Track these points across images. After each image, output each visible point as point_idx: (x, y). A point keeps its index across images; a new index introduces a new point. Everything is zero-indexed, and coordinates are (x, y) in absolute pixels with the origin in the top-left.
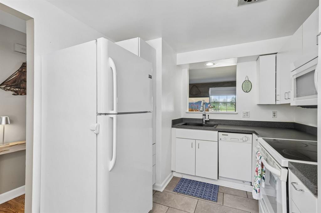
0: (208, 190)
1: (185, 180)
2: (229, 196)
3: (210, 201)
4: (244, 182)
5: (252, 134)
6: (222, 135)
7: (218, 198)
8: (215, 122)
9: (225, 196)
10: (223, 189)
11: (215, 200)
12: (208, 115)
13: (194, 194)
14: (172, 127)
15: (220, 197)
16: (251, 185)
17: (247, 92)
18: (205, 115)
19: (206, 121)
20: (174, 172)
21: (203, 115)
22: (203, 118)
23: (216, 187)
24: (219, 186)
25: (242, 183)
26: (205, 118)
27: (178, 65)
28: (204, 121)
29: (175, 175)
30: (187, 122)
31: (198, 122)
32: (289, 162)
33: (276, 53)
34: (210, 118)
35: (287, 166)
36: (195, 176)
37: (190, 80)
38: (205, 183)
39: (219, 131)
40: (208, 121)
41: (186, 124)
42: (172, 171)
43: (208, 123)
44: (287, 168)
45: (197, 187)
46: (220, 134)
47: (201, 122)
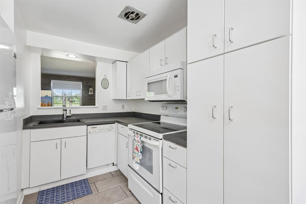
0: (79, 187)
1: (45, 192)
2: (99, 182)
3: (86, 197)
4: (108, 165)
5: (114, 123)
6: (92, 128)
7: (92, 189)
8: (77, 117)
9: (97, 184)
10: (92, 180)
11: (89, 192)
12: (70, 110)
13: (66, 200)
14: (24, 128)
15: (93, 188)
16: (113, 165)
17: (105, 88)
18: (66, 110)
19: (67, 117)
20: (24, 190)
21: (64, 110)
22: (64, 114)
23: (85, 181)
24: (87, 179)
25: (107, 166)
26: (66, 114)
27: (28, 46)
28: (65, 117)
29: (27, 192)
30: (42, 120)
31: (56, 119)
32: (163, 135)
33: (127, 62)
34: (73, 113)
35: (162, 138)
36: (61, 180)
37: (42, 69)
38: (72, 183)
39: (87, 125)
40: (70, 116)
41: (41, 123)
42: (22, 189)
43: (68, 118)
44: (161, 139)
45: (65, 191)
46: (89, 127)
47: (61, 118)
